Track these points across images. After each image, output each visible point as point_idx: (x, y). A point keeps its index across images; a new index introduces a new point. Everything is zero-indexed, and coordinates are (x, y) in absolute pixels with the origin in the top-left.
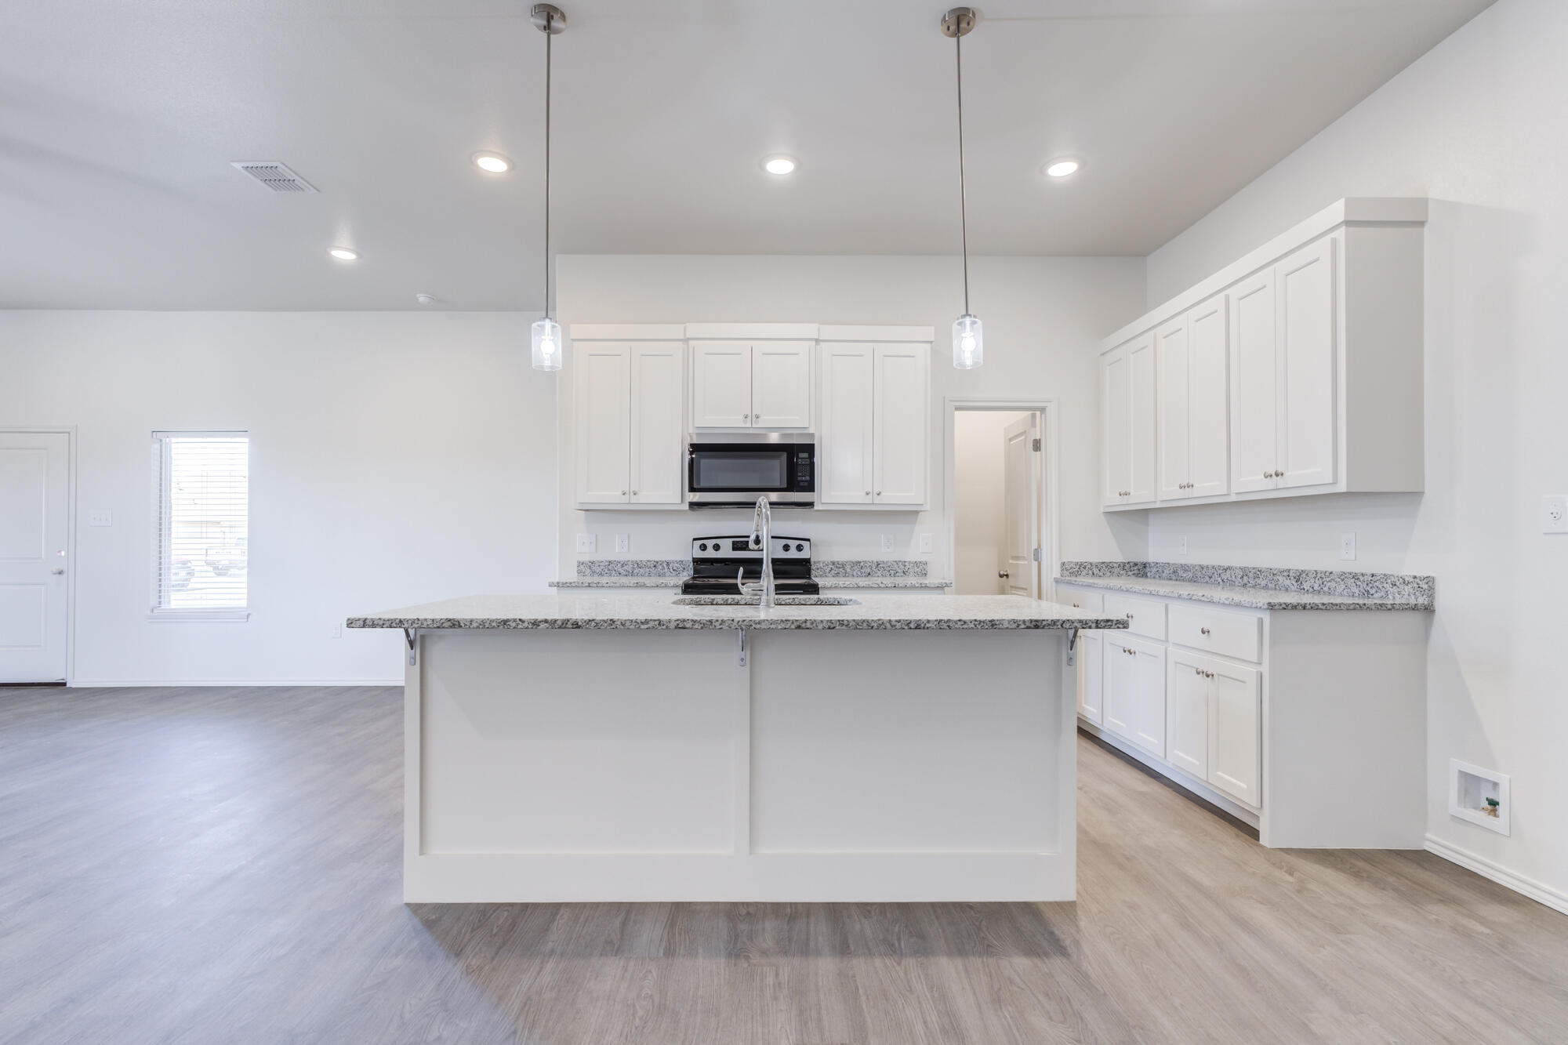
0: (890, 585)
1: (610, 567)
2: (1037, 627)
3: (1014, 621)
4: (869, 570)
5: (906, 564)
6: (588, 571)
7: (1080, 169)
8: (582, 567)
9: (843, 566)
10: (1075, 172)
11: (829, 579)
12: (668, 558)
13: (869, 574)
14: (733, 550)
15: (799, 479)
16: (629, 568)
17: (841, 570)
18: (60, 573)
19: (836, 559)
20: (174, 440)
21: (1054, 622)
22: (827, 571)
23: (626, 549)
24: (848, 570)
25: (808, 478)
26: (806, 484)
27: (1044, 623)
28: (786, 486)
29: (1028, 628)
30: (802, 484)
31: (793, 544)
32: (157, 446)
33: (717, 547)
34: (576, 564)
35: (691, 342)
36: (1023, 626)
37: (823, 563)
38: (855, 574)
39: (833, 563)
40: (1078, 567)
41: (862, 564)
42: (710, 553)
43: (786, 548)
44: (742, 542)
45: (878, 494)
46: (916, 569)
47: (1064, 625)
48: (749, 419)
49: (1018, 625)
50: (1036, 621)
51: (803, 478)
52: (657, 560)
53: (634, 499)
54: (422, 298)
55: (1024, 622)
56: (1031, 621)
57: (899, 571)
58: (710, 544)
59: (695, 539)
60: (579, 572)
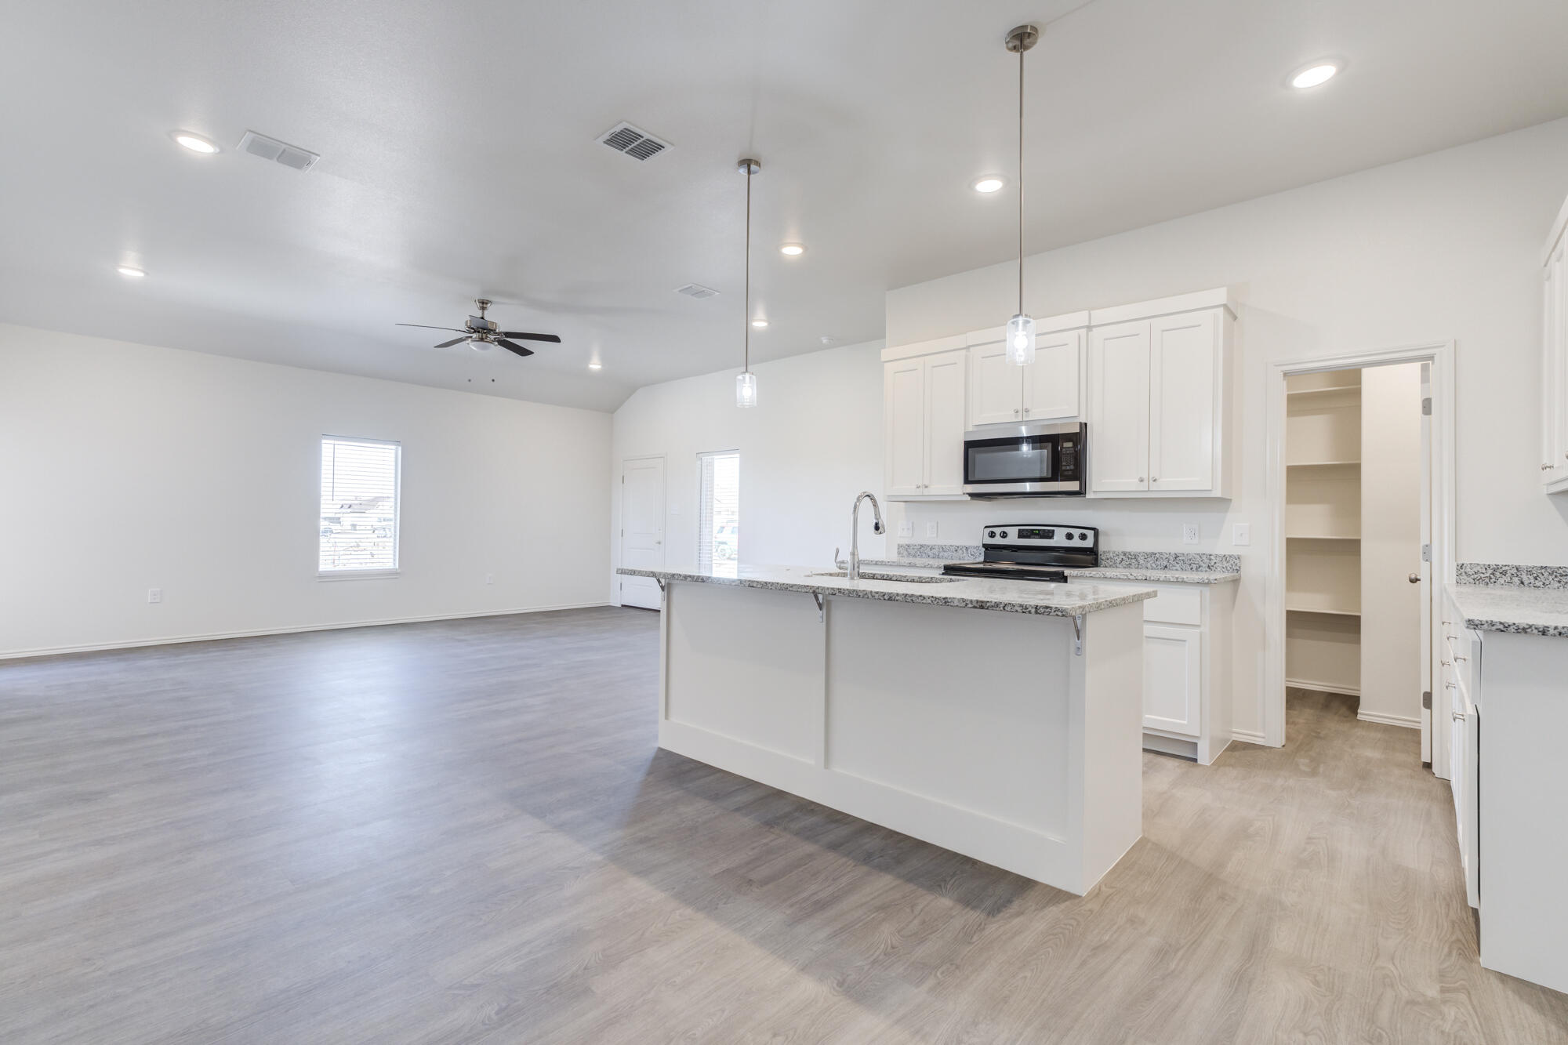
0: (1140, 578)
1: (921, 550)
2: (982, 607)
3: (963, 600)
4: (1165, 563)
5: (1212, 557)
6: (905, 553)
7: (1340, 72)
8: (901, 549)
9: (1136, 557)
10: (1332, 78)
11: (1120, 570)
12: (967, 544)
13: (1166, 567)
14: (1019, 537)
15: (1064, 468)
16: (935, 551)
17: (1133, 561)
18: (659, 543)
19: (1128, 550)
20: (716, 457)
21: (997, 605)
22: (1118, 561)
23: (935, 535)
24: (1141, 562)
25: (1072, 467)
26: (1070, 473)
27: (988, 604)
28: (1050, 476)
29: (975, 607)
30: (1066, 473)
31: (1076, 533)
32: (699, 462)
33: (1004, 535)
34: (896, 547)
35: (971, 349)
36: (970, 606)
37: (1114, 553)
38: (1149, 565)
39: (1125, 554)
40: (1490, 571)
41: (1157, 555)
42: (998, 540)
43: (1070, 537)
44: (1027, 530)
45: (1155, 481)
46: (1225, 564)
47: (1006, 608)
48: (1020, 413)
49: (967, 604)
50: (982, 602)
51: (1067, 466)
52: (957, 545)
53: (926, 492)
54: (825, 341)
55: (971, 601)
56: (977, 601)
57: (1204, 565)
58: (998, 531)
59: (986, 527)
60: (899, 553)
